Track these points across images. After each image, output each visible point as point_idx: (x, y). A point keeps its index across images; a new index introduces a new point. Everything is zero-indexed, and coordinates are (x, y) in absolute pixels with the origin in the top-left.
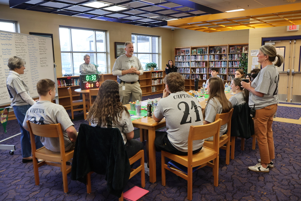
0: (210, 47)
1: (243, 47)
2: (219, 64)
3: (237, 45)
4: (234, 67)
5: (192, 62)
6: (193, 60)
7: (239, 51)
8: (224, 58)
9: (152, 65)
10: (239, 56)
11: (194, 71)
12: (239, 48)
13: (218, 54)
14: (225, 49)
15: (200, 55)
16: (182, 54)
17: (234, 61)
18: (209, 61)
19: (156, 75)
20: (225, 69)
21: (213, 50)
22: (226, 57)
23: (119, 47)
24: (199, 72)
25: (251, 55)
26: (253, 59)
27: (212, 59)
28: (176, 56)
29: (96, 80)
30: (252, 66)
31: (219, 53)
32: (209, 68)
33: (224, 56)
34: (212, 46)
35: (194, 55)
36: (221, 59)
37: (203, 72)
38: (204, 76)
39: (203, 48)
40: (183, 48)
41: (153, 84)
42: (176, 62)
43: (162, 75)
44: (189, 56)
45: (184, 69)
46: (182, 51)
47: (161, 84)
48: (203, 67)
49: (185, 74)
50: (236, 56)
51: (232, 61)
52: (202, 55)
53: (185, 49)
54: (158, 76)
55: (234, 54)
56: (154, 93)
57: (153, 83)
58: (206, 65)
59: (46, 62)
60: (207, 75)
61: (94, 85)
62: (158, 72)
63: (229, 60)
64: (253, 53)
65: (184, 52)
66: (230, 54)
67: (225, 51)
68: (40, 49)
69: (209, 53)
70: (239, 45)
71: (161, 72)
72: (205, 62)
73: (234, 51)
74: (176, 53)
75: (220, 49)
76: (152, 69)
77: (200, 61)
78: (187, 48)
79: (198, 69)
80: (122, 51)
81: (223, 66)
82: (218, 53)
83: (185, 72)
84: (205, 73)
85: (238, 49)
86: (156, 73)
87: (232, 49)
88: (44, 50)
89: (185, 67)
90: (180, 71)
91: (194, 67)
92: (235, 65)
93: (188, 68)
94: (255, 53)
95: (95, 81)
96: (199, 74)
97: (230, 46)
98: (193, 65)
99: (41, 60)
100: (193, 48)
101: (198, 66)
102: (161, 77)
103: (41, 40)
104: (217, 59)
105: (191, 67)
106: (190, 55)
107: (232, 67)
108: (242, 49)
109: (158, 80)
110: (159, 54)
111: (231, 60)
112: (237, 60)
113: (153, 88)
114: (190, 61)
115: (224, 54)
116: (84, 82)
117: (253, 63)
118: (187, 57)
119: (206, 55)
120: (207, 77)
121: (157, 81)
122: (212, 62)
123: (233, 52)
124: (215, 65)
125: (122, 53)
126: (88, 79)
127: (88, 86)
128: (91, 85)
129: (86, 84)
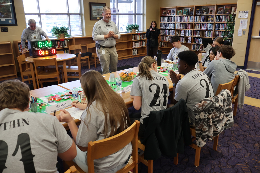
0: (197, 7)
1: (233, 7)
2: (205, 26)
3: (226, 5)
4: (221, 30)
5: (177, 23)
6: (178, 21)
7: (228, 12)
8: (210, 20)
9: (134, 27)
10: (227, 18)
11: (178, 33)
12: (228, 9)
13: (204, 16)
14: (213, 9)
15: (186, 16)
16: (168, 15)
17: (221, 23)
18: (194, 23)
19: (138, 37)
20: (211, 32)
21: (200, 11)
22: (212, 19)
23: (94, 8)
24: (184, 34)
25: (239, 17)
26: (241, 22)
27: (198, 20)
28: (162, 17)
29: (52, 46)
30: (239, 30)
31: (206, 14)
32: (194, 30)
33: (211, 17)
34: (199, 6)
35: (179, 16)
36: (207, 20)
37: (188, 34)
38: (189, 39)
39: (189, 9)
40: (169, 8)
41: (134, 47)
42: (162, 23)
43: (145, 37)
44: (174, 16)
45: (169, 31)
46: (168, 12)
47: (144, 47)
48: (188, 29)
49: (170, 36)
50: (224, 17)
51: (219, 24)
52: (187, 16)
53: (171, 10)
54: (141, 38)
55: (222, 15)
56: (136, 55)
57: (134, 45)
58: (191, 28)
60: (192, 37)
61: (49, 52)
62: (141, 34)
63: (215, 22)
64: (241, 15)
65: (170, 12)
66: (217, 15)
67: (212, 12)
69: (195, 14)
70: (228, 5)
71: (144, 34)
72: (191, 23)
73: (223, 12)
74: (162, 14)
75: (207, 9)
76: (134, 31)
77: (185, 22)
78: (173, 8)
79: (183, 31)
80: (99, 12)
81: (209, 29)
82: (204, 14)
83: (170, 34)
84: (189, 36)
85: (226, 10)
86: (138, 35)
87: (220, 10)
89: (170, 28)
90: (165, 33)
91: (179, 29)
92: (222, 27)
93: (173, 30)
94: (243, 15)
95: (50, 48)
96: (184, 37)
97: (218, 6)
98: (178, 27)
100: (179, 9)
101: (183, 28)
102: (144, 39)
104: (203, 21)
105: (176, 29)
106: (176, 15)
107: (219, 29)
108: (231, 9)
109: (140, 42)
110: (143, 14)
111: (218, 22)
112: (225, 22)
113: (134, 51)
114: (175, 22)
115: (211, 16)
116: (35, 49)
117: (240, 26)
118: (172, 17)
119: (192, 17)
120: (191, 40)
121: (138, 43)
122: (198, 23)
123: (221, 13)
124: (200, 27)
125: (98, 14)
126: (40, 46)
127: (41, 54)
128: (45, 53)
129: (39, 52)
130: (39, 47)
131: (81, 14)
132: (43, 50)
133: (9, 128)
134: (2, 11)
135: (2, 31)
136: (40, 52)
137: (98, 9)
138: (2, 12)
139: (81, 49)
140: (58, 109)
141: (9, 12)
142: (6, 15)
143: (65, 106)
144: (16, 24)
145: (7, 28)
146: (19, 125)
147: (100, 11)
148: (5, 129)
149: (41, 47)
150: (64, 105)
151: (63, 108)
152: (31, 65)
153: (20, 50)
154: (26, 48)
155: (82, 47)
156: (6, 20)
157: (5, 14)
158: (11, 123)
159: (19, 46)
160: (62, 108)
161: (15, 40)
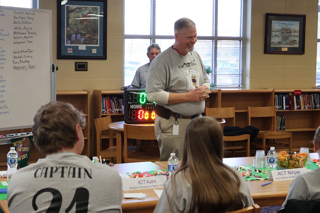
23: (276, 25)
59: (29, 59)
68: (15, 33)
80: (287, 35)
88: (27, 35)
99: (17, 55)
103: (20, 15)
116: (132, 107)
125: (285, 40)
126: (143, 100)
127: (141, 117)
128: (150, 115)
129: (138, 112)
130: (139, 104)
131: (242, 40)
132: (147, 110)
133: (68, 176)
134: (83, 30)
135: (76, 70)
136: (141, 112)
137: (287, 27)
138: (82, 32)
139: (234, 119)
140: (142, 187)
141: (95, 31)
142: (89, 37)
143: (154, 184)
144: (104, 57)
145: (87, 63)
146: (79, 177)
147: (291, 32)
148: (62, 176)
149: (143, 103)
150: (152, 182)
151: (151, 187)
152: (118, 137)
153: (104, 110)
154: (115, 107)
155: (236, 114)
156: (86, 47)
157: (87, 35)
158: (71, 170)
159: (103, 100)
160: (148, 187)
161: (98, 88)
